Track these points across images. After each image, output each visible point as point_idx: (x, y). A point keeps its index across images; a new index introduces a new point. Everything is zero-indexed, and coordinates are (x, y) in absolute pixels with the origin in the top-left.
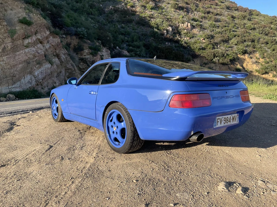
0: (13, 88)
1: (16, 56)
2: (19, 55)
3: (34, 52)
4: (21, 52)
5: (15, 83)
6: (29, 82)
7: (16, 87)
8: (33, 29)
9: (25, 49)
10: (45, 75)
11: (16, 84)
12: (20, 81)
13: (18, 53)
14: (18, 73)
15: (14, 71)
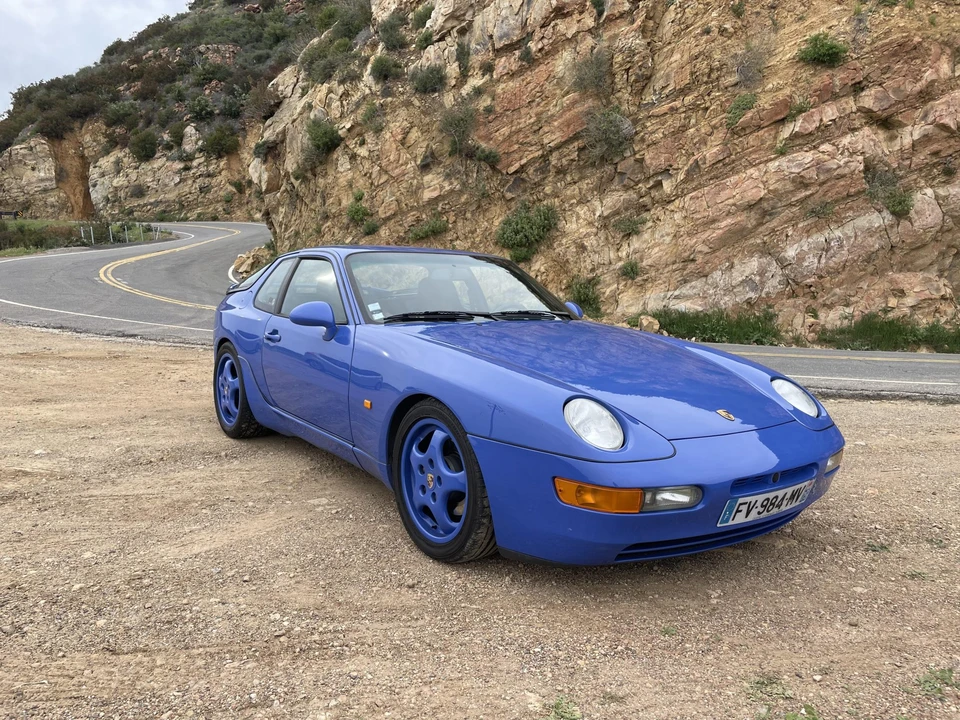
0: (676, 297)
1: (723, 189)
2: (736, 185)
3: (797, 171)
4: (749, 174)
5: (686, 281)
6: (747, 282)
7: (684, 297)
8: (839, 77)
9: (771, 160)
10: (844, 255)
11: (689, 285)
12: (706, 276)
13: (734, 179)
14: (706, 249)
15: (696, 243)
